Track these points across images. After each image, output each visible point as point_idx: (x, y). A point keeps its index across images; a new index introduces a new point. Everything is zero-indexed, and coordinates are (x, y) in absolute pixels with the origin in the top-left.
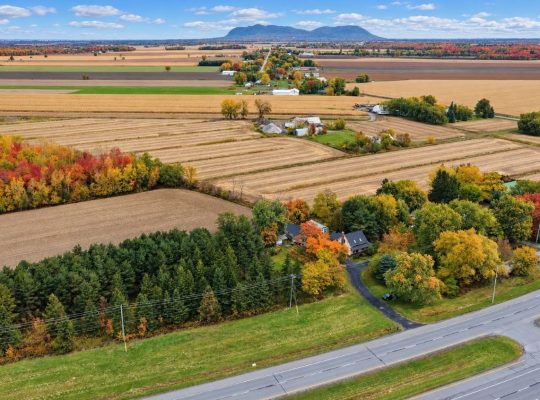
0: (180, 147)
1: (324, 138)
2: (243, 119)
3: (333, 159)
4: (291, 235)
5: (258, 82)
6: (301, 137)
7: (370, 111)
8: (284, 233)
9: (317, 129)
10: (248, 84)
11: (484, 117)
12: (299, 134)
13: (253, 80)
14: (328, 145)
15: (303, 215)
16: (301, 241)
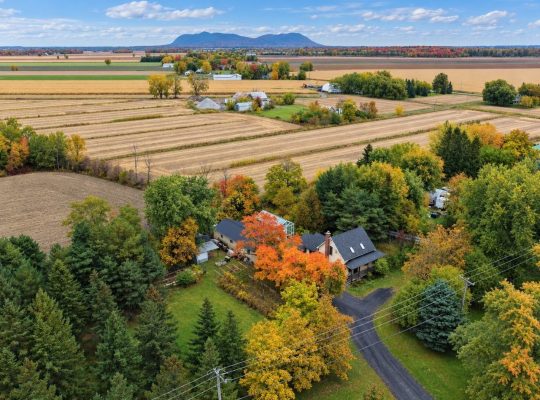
0: (88, 124)
1: (272, 113)
2: (176, 98)
3: (286, 132)
4: (226, 240)
5: (199, 71)
6: (244, 112)
7: (320, 90)
8: (212, 237)
9: (263, 103)
10: (188, 72)
11: (443, 93)
12: (241, 109)
13: (194, 69)
14: (277, 118)
15: (248, 204)
16: (243, 251)
